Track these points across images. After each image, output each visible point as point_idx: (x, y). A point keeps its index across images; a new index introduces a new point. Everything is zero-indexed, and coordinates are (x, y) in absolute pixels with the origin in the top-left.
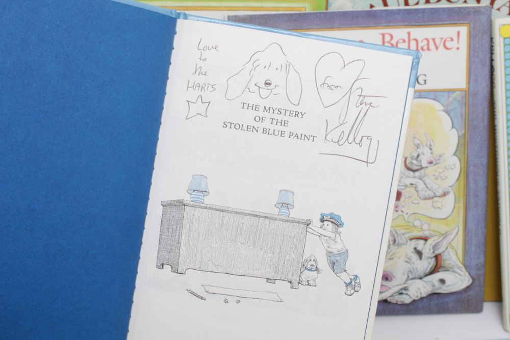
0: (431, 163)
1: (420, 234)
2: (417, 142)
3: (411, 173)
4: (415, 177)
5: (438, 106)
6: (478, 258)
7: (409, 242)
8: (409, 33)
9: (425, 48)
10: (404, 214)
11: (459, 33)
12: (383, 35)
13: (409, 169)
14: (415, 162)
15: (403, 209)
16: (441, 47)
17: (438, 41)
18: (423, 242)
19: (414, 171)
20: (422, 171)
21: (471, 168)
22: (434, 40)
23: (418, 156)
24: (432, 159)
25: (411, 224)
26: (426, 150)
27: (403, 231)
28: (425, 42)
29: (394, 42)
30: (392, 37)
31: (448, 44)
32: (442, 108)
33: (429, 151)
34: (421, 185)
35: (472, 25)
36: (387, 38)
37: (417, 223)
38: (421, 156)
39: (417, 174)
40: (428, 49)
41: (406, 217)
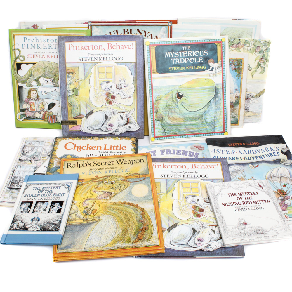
0: (125, 87)
1: (122, 111)
2: (120, 79)
3: (118, 90)
4: (120, 91)
5: (127, 68)
6: (142, 120)
7: (118, 113)
8: (117, 43)
9: (122, 48)
10: (116, 104)
11: (133, 44)
12: (108, 44)
13: (118, 88)
14: (119, 86)
15: (116, 102)
16: (127, 48)
17: (126, 46)
18: (123, 113)
19: (119, 89)
20: (122, 89)
21: (138, 89)
22: (125, 46)
23: (121, 84)
24: (125, 85)
25: (119, 107)
26: (123, 82)
27: (116, 110)
28: (122, 46)
29: (112, 46)
30: (111, 45)
31: (129, 47)
32: (128, 68)
33: (124, 83)
34: (122, 94)
35: (137, 41)
36: (110, 45)
37: (121, 107)
38: (122, 84)
39: (120, 90)
40: (123, 49)
41: (117, 105)
